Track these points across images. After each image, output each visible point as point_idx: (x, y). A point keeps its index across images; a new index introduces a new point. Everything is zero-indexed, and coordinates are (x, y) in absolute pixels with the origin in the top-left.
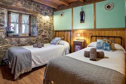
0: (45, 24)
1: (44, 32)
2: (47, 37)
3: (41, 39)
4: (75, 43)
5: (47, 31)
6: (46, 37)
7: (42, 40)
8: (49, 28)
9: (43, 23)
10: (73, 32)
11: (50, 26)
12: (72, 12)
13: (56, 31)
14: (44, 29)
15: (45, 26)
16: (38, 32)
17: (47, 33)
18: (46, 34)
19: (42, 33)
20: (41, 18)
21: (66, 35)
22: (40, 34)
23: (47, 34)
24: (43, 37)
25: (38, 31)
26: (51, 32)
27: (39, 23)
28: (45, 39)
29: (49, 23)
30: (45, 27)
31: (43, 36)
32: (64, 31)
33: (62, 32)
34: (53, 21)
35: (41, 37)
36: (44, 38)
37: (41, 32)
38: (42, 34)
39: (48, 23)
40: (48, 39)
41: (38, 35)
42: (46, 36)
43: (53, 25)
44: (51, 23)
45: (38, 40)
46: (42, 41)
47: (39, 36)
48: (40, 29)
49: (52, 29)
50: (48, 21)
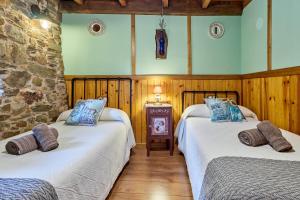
0: (32, 49)
1: (30, 83)
2: (44, 100)
3: (20, 111)
4: (152, 111)
5: (44, 79)
6: (40, 103)
7: (24, 113)
8: (48, 67)
9: (25, 46)
10: (137, 81)
11: (51, 58)
12: (133, 26)
13: (74, 80)
14: (32, 70)
15: (34, 59)
16: (4, 80)
17: (44, 84)
18: (40, 88)
19: (22, 86)
20: (17, 21)
21: (112, 90)
22: (17, 91)
23: (45, 89)
24: (30, 102)
25: (6, 76)
26: (56, 80)
27: (9, 40)
28: (38, 109)
29: (49, 49)
30: (36, 63)
31: (31, 97)
32: (108, 79)
33: (98, 82)
34: (60, 44)
35: (22, 102)
36: (34, 105)
37: (21, 80)
38: (24, 90)
39: (45, 49)
40: (47, 108)
41: (9, 94)
42: (41, 98)
43: (61, 57)
44: (53, 50)
45: (8, 117)
46: (25, 120)
47: (11, 98)
48: (15, 67)
49: (58, 72)
50: (45, 42)
